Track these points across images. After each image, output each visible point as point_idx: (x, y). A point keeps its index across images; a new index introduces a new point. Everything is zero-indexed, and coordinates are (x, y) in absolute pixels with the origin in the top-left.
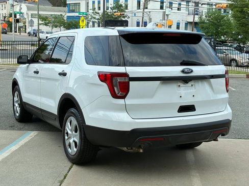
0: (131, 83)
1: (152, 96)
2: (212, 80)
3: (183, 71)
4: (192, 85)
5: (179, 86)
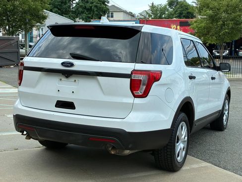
3: (63, 64)
4: (75, 81)
5: (61, 79)
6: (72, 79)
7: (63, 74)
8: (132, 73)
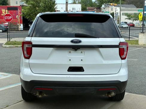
0: (33, 48)
1: (47, 58)
2: (101, 49)
3: (72, 41)
4: (82, 52)
5: (70, 52)
6: (79, 51)
7: (73, 48)
8: (119, 44)
